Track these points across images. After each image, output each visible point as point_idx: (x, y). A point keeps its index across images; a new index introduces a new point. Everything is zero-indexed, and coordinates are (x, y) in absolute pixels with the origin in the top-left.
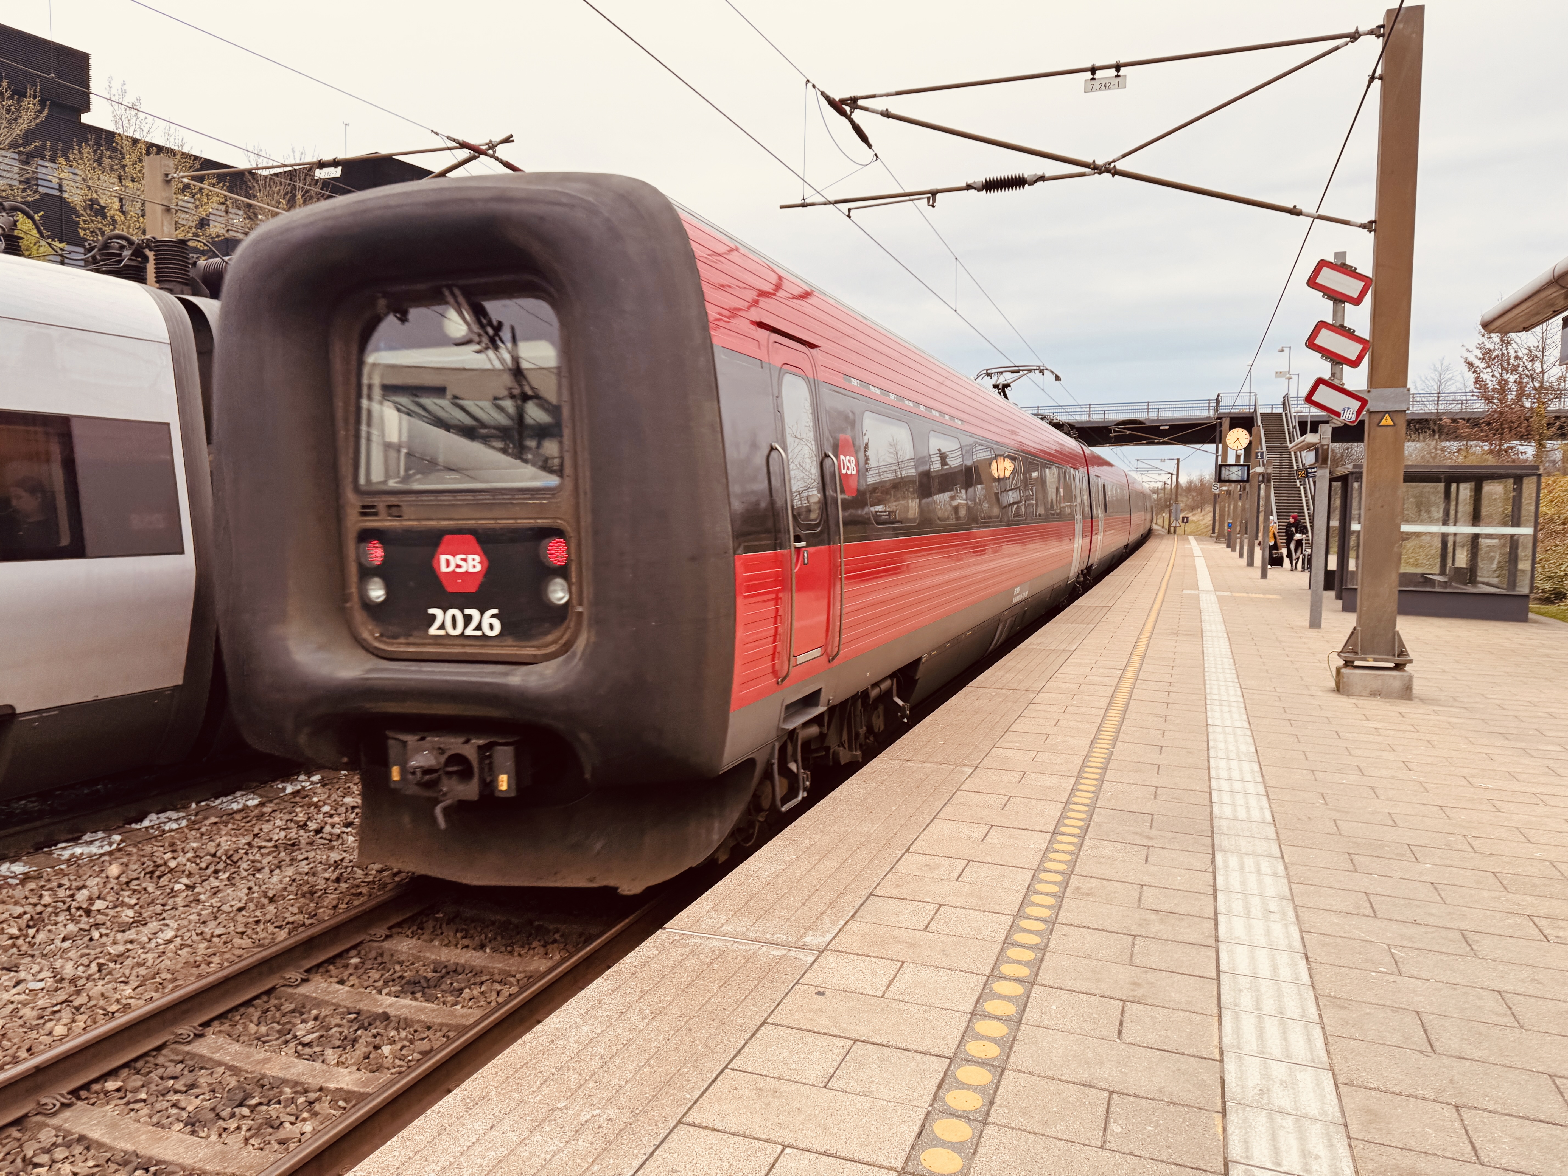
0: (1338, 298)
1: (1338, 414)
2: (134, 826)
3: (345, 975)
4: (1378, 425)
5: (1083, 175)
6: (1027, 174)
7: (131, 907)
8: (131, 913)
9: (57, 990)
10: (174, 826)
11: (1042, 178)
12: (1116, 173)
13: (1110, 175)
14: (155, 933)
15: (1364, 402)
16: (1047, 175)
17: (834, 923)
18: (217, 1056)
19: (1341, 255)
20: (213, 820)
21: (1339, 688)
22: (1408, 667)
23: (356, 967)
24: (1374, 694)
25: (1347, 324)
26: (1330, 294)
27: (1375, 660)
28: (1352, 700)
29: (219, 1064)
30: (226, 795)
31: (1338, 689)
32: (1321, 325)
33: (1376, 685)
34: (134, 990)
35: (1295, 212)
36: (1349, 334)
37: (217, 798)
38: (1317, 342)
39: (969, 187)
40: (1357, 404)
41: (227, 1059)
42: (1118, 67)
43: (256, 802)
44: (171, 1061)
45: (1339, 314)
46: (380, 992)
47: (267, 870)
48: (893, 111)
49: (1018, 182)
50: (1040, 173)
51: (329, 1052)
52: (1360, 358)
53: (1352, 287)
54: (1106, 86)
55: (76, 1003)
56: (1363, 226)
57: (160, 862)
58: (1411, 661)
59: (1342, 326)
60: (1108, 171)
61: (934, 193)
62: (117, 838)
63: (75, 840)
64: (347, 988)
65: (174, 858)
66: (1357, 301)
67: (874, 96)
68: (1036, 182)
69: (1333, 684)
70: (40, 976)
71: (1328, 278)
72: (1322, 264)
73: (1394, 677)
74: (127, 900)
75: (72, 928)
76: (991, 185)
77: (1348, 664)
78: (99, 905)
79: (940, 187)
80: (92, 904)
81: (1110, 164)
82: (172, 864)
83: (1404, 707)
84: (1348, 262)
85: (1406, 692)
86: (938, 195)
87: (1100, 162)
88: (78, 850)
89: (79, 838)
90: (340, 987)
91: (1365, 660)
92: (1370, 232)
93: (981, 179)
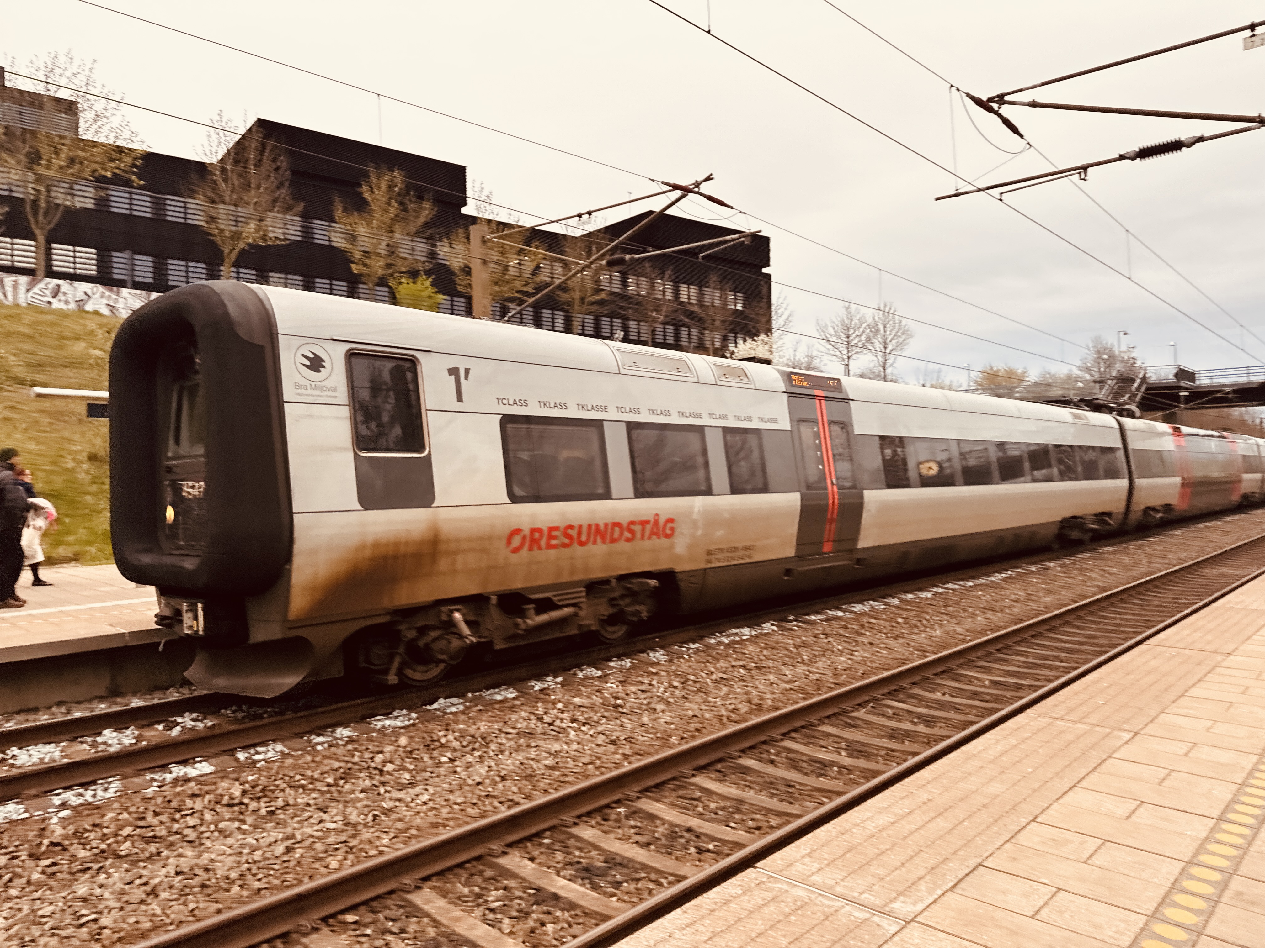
2: (428, 707)
3: (536, 853)
7: (409, 771)
8: (407, 776)
9: (343, 831)
10: (454, 709)
11: (1201, 139)
14: (417, 795)
16: (1207, 135)
17: (930, 891)
18: (426, 907)
20: (480, 707)
23: (548, 847)
29: (427, 915)
30: (494, 688)
34: (390, 840)
37: (488, 689)
39: (1123, 157)
41: (432, 911)
43: (513, 695)
44: (396, 905)
46: (558, 874)
47: (507, 753)
48: (1041, 101)
49: (1174, 146)
50: (1199, 135)
51: (506, 921)
55: (351, 844)
57: (435, 738)
61: (1085, 168)
62: (414, 715)
63: (387, 714)
64: (533, 865)
65: (445, 736)
67: (1020, 91)
68: (1194, 143)
70: (335, 819)
74: (408, 765)
75: (368, 783)
76: (1145, 153)
78: (389, 767)
79: (1089, 162)
80: (384, 766)
82: (443, 740)
86: (1090, 169)
88: (388, 723)
89: (391, 713)
90: (529, 863)
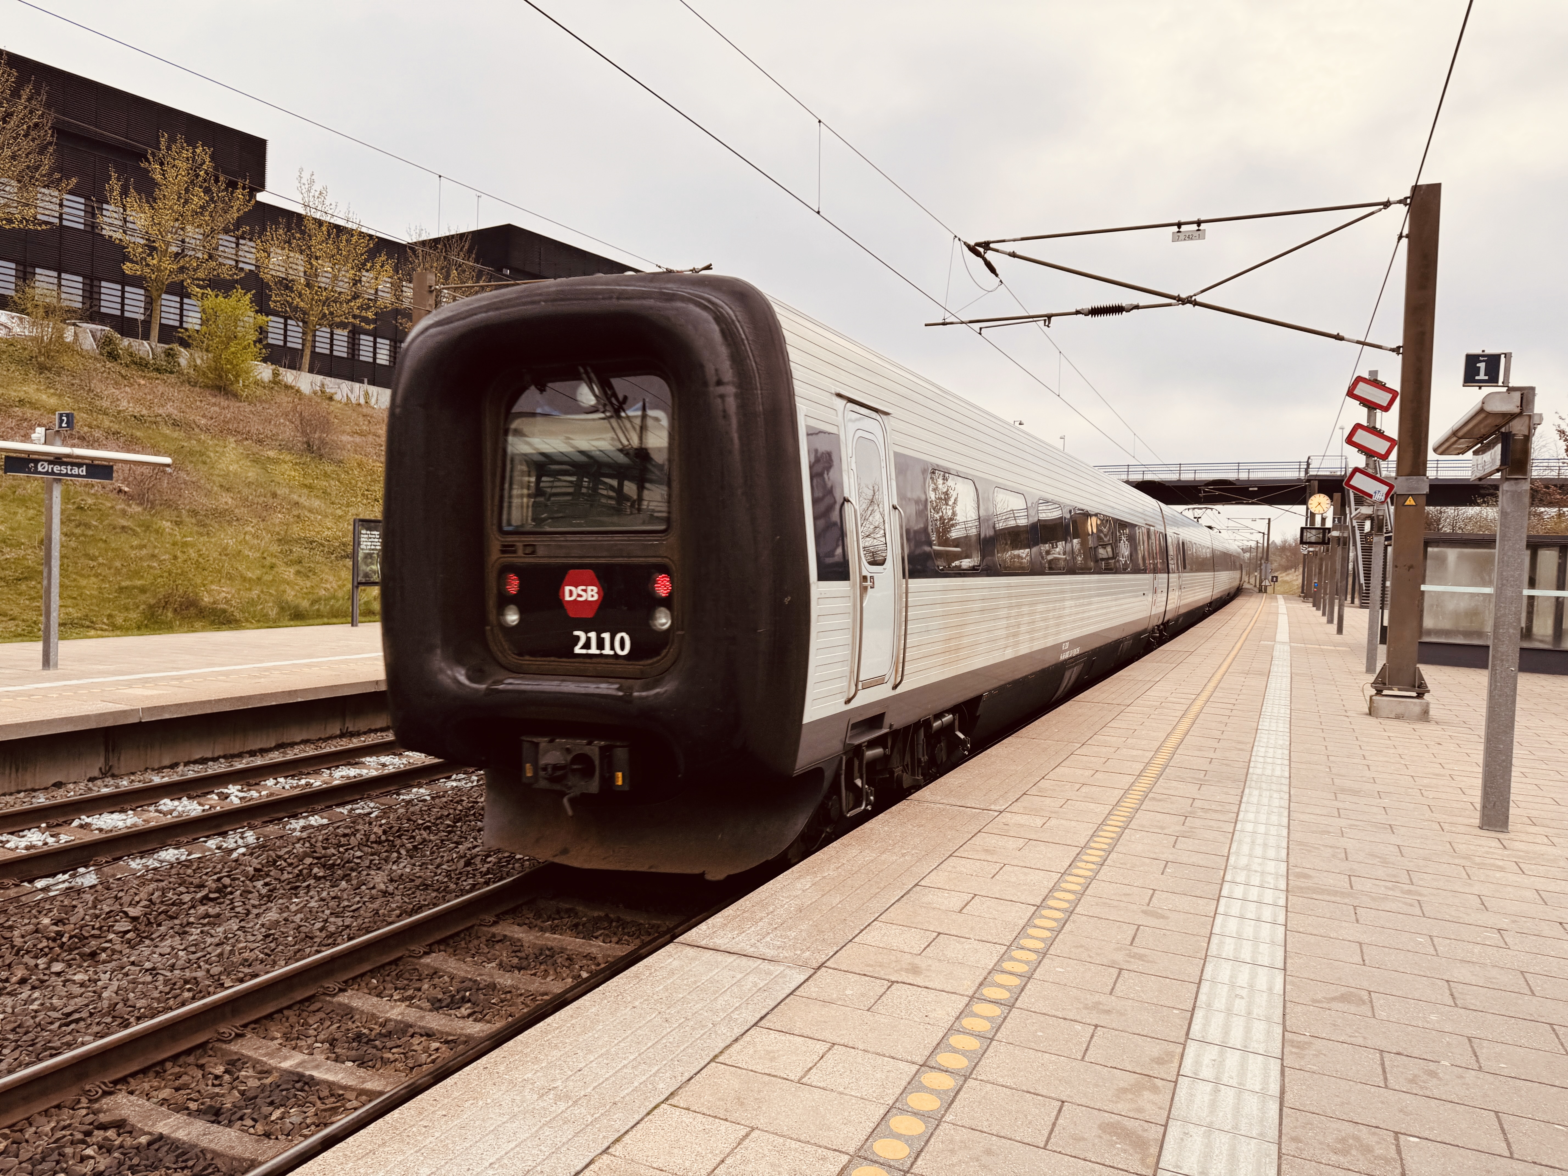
0: (1371, 406)
1: (1370, 496)
4: (1403, 505)
5: (1170, 305)
6: (1125, 303)
11: (1137, 307)
12: (1196, 303)
13: (1191, 306)
15: (1391, 487)
16: (1141, 304)
19: (1374, 373)
21: (1372, 712)
22: (1426, 696)
24: (1398, 717)
25: (1378, 426)
26: (1364, 402)
27: (1400, 690)
28: (1380, 720)
31: (1370, 714)
32: (1358, 426)
33: (1400, 709)
35: (1338, 338)
36: (1380, 434)
38: (1354, 439)
39: (1078, 312)
40: (1386, 488)
42: (1199, 223)
45: (1372, 418)
48: (1018, 253)
49: (1117, 310)
50: (1135, 303)
52: (1389, 452)
53: (1382, 398)
54: (1190, 237)
56: (1393, 350)
58: (1428, 691)
59: (1374, 427)
60: (1190, 302)
61: (1049, 317)
66: (1386, 409)
67: (1004, 241)
68: (1132, 309)
69: (1367, 711)
71: (1363, 390)
72: (1359, 379)
73: (1415, 704)
76: (1096, 312)
77: (1379, 692)
79: (1054, 312)
81: (1191, 297)
83: (1422, 728)
84: (1379, 379)
85: (1424, 715)
86: (1053, 318)
87: (1183, 296)
91: (1391, 689)
92: (1398, 354)
93: (1088, 306)
